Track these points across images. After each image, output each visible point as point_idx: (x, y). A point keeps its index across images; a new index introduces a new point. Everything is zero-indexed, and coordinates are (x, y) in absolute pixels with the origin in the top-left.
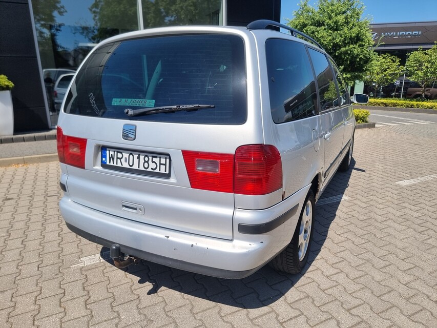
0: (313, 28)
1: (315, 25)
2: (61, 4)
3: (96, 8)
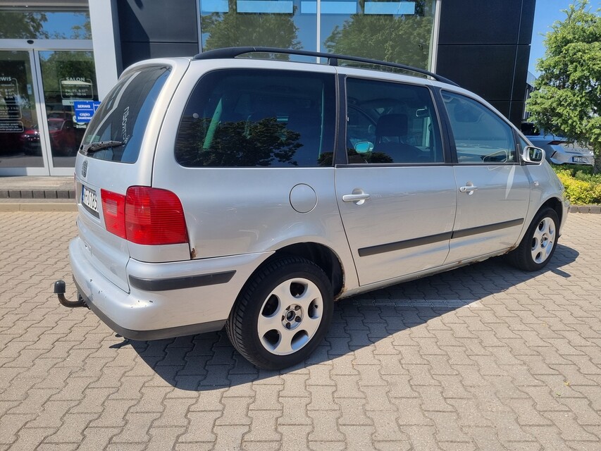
0: (581, 45)
1: (583, 41)
2: (298, 40)
3: (332, 41)
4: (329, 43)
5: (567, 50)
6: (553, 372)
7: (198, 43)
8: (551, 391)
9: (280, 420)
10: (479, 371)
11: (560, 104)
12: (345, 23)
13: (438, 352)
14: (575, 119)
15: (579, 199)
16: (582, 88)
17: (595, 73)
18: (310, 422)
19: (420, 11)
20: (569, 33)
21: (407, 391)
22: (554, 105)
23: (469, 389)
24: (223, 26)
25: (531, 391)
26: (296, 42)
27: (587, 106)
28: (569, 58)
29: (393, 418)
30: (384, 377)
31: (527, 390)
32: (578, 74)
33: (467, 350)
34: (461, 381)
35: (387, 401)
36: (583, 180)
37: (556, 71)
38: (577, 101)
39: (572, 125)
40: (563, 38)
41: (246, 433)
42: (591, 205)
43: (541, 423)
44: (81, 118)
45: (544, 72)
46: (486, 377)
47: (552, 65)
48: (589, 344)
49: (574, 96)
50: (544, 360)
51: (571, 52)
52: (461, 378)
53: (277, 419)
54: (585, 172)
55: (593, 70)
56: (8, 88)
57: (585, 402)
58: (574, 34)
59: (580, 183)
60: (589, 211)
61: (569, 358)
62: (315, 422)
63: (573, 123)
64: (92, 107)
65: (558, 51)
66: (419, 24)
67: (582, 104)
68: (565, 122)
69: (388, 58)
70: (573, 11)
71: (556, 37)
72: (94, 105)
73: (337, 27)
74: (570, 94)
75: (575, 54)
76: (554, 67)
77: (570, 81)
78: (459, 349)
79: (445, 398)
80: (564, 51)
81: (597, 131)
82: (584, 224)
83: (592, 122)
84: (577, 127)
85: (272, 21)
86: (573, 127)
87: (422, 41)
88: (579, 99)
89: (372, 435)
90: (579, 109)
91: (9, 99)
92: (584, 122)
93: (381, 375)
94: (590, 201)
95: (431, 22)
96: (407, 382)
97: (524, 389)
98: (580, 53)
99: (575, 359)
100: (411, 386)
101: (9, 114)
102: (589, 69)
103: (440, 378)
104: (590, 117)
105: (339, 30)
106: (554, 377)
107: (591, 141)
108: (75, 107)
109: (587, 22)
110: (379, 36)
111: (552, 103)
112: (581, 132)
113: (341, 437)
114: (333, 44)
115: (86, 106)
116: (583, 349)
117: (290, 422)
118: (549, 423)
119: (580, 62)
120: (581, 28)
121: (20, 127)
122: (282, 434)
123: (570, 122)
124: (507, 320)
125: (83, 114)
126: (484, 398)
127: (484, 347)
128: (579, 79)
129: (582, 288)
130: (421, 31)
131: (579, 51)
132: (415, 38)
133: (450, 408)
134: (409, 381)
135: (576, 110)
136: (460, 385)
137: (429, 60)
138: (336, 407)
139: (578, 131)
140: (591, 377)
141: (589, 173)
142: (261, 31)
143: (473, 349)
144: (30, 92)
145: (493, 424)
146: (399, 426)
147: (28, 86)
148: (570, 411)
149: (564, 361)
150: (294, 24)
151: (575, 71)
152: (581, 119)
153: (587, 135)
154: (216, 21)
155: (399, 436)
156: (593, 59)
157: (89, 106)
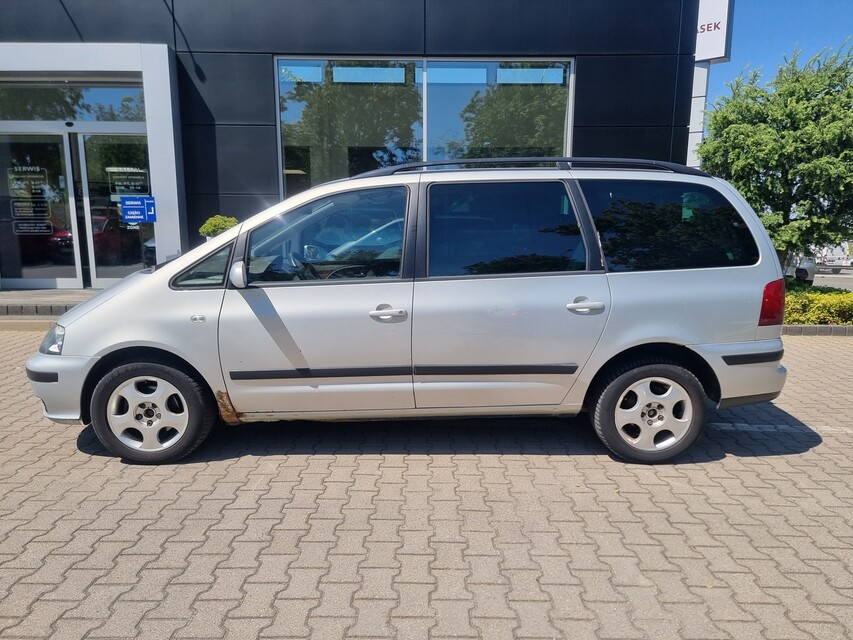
0: (747, 127)
1: (748, 122)
5: (728, 133)
7: (275, 125)
8: (597, 496)
17: (761, 160)
20: (733, 112)
21: (450, 495)
28: (730, 143)
32: (741, 163)
40: (724, 118)
43: (571, 520)
44: (132, 217)
47: (712, 151)
51: (732, 136)
55: (758, 157)
56: (34, 180)
57: (627, 505)
58: (737, 113)
64: (143, 204)
65: (718, 134)
70: (738, 86)
71: (715, 117)
72: (146, 201)
75: (737, 138)
76: (714, 154)
77: (733, 171)
79: (485, 501)
80: (725, 134)
91: (35, 194)
98: (743, 137)
101: (35, 212)
102: (753, 156)
108: (123, 202)
109: (753, 98)
115: (135, 203)
118: (579, 519)
119: (743, 149)
120: (745, 106)
121: (48, 227)
125: (132, 213)
126: (527, 501)
128: (742, 169)
131: (742, 134)
144: (62, 185)
146: (429, 520)
147: (61, 177)
148: (607, 511)
151: (738, 159)
155: (426, 527)
156: (757, 144)
157: (139, 203)
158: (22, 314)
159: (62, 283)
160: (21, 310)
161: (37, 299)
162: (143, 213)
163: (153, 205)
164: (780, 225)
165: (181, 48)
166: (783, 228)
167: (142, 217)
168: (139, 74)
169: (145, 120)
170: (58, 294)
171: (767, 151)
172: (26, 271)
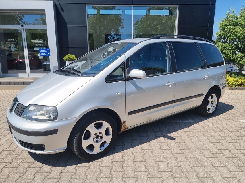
0: (232, 27)
1: (233, 25)
2: (123, 24)
3: (136, 25)
4: (135, 25)
5: (227, 29)
6: (218, 142)
7: (86, 26)
8: (217, 147)
9: (123, 156)
10: (192, 141)
11: (225, 49)
12: (142, 18)
13: (178, 136)
14: (230, 54)
15: (232, 85)
16: (233, 43)
17: (237, 37)
18: (134, 156)
19: (171, 13)
20: (228, 22)
21: (167, 147)
22: (223, 49)
23: (188, 147)
24: (93, 19)
25: (210, 147)
26: (122, 25)
27: (235, 50)
28: (228, 32)
29: (162, 155)
30: (159, 143)
31: (208, 147)
32: (231, 38)
33: (188, 135)
34: (186, 145)
35: (160, 150)
36: (234, 77)
37: (223, 37)
38: (231, 48)
39: (229, 57)
40: (225, 24)
41: (112, 159)
42: (237, 87)
43: (213, 157)
44: (42, 55)
45: (218, 37)
46: (194, 143)
47: (221, 34)
48: (232, 133)
49: (230, 46)
50: (215, 138)
52: (185, 144)
53: (122, 155)
54: (235, 75)
55: (237, 36)
56: (13, 43)
57: (229, 151)
58: (229, 23)
59: (233, 79)
60: (236, 89)
61: (224, 138)
62: (135, 156)
63: (230, 56)
64: (46, 51)
65: (223, 29)
66: (171, 18)
67: (233, 49)
68: (227, 56)
69: (159, 31)
70: (229, 14)
71: (223, 24)
72: (47, 50)
73: (139, 19)
74: (228, 45)
75: (230, 30)
76: (222, 35)
77: (228, 40)
78: (186, 135)
79: (180, 150)
80: (226, 29)
81: (239, 59)
82: (234, 94)
83: (237, 55)
84: (231, 57)
85: (113, 17)
86: (230, 58)
87: (172, 25)
88: (232, 47)
89: (155, 160)
90: (232, 51)
92: (234, 56)
93: (158, 143)
94: (237, 86)
95: (175, 17)
96: (167, 145)
97: (207, 147)
98: (232, 30)
99: (226, 138)
100: (168, 146)
101: (13, 53)
102: (235, 36)
103: (179, 144)
104: (236, 54)
105: (139, 20)
106: (218, 143)
107: (237, 63)
108: (40, 50)
109: (234, 18)
110: (155, 22)
111: (222, 49)
112: (233, 59)
113: (145, 160)
114: (137, 26)
115: (44, 50)
116: (229, 135)
117: (127, 156)
118: (215, 157)
119: (232, 33)
120: (232, 20)
121: (18, 58)
122: (124, 160)
123: (229, 56)
124: (203, 126)
125: (43, 53)
126: (194, 149)
127: (194, 134)
128: (231, 39)
129: (231, 116)
130: (172, 21)
131: (231, 29)
132: (169, 23)
133: (182, 152)
134: (167, 144)
135: (231, 51)
136: (185, 146)
137: (175, 32)
138: (142, 152)
139: (232, 59)
140: (231, 143)
141: (236, 75)
142: (108, 20)
143: (190, 135)
144: (22, 45)
145: (196, 157)
146: (164, 157)
147: (21, 43)
148: (223, 153)
149: (222, 139)
150: (122, 18)
151: (230, 36)
152: (233, 54)
153: (235, 61)
154: (91, 17)
155: (164, 160)
156: (236, 32)
157: (45, 50)
158: (10, 85)
159: (20, 75)
160: (9, 84)
161: (14, 80)
162: (46, 54)
163: (49, 51)
164: (243, 57)
165: (57, 2)
166: (244, 58)
167: (46, 55)
168: (44, 10)
169: (46, 25)
170: (20, 79)
171: (239, 34)
172: (9, 71)
